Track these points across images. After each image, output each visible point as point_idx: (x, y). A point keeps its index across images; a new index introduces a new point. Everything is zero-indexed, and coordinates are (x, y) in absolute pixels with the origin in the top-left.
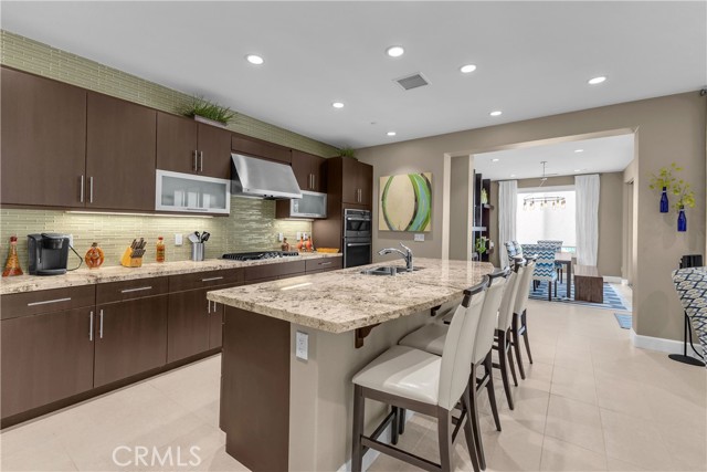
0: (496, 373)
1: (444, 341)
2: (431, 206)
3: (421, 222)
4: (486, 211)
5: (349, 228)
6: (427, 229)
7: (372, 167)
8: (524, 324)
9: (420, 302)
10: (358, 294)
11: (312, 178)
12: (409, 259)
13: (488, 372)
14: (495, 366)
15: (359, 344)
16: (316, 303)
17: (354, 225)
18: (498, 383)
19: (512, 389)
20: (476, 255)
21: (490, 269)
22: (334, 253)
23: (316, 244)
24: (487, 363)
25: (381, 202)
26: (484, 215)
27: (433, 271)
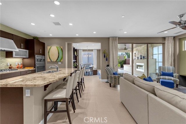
0: (78, 91)
1: (66, 86)
2: (63, 55)
3: (60, 59)
4: (76, 57)
5: (37, 61)
6: (62, 61)
7: (44, 43)
8: (83, 80)
9: (61, 77)
10: (44, 78)
11: (22, 45)
12: (57, 68)
13: (76, 91)
14: (78, 90)
15: (45, 90)
16: (32, 81)
17: (39, 60)
18: (78, 93)
19: (81, 94)
20: (74, 67)
21: (76, 69)
22: (32, 69)
23: (24, 66)
24: (76, 89)
25: (48, 54)
26: (76, 58)
27: (64, 71)
